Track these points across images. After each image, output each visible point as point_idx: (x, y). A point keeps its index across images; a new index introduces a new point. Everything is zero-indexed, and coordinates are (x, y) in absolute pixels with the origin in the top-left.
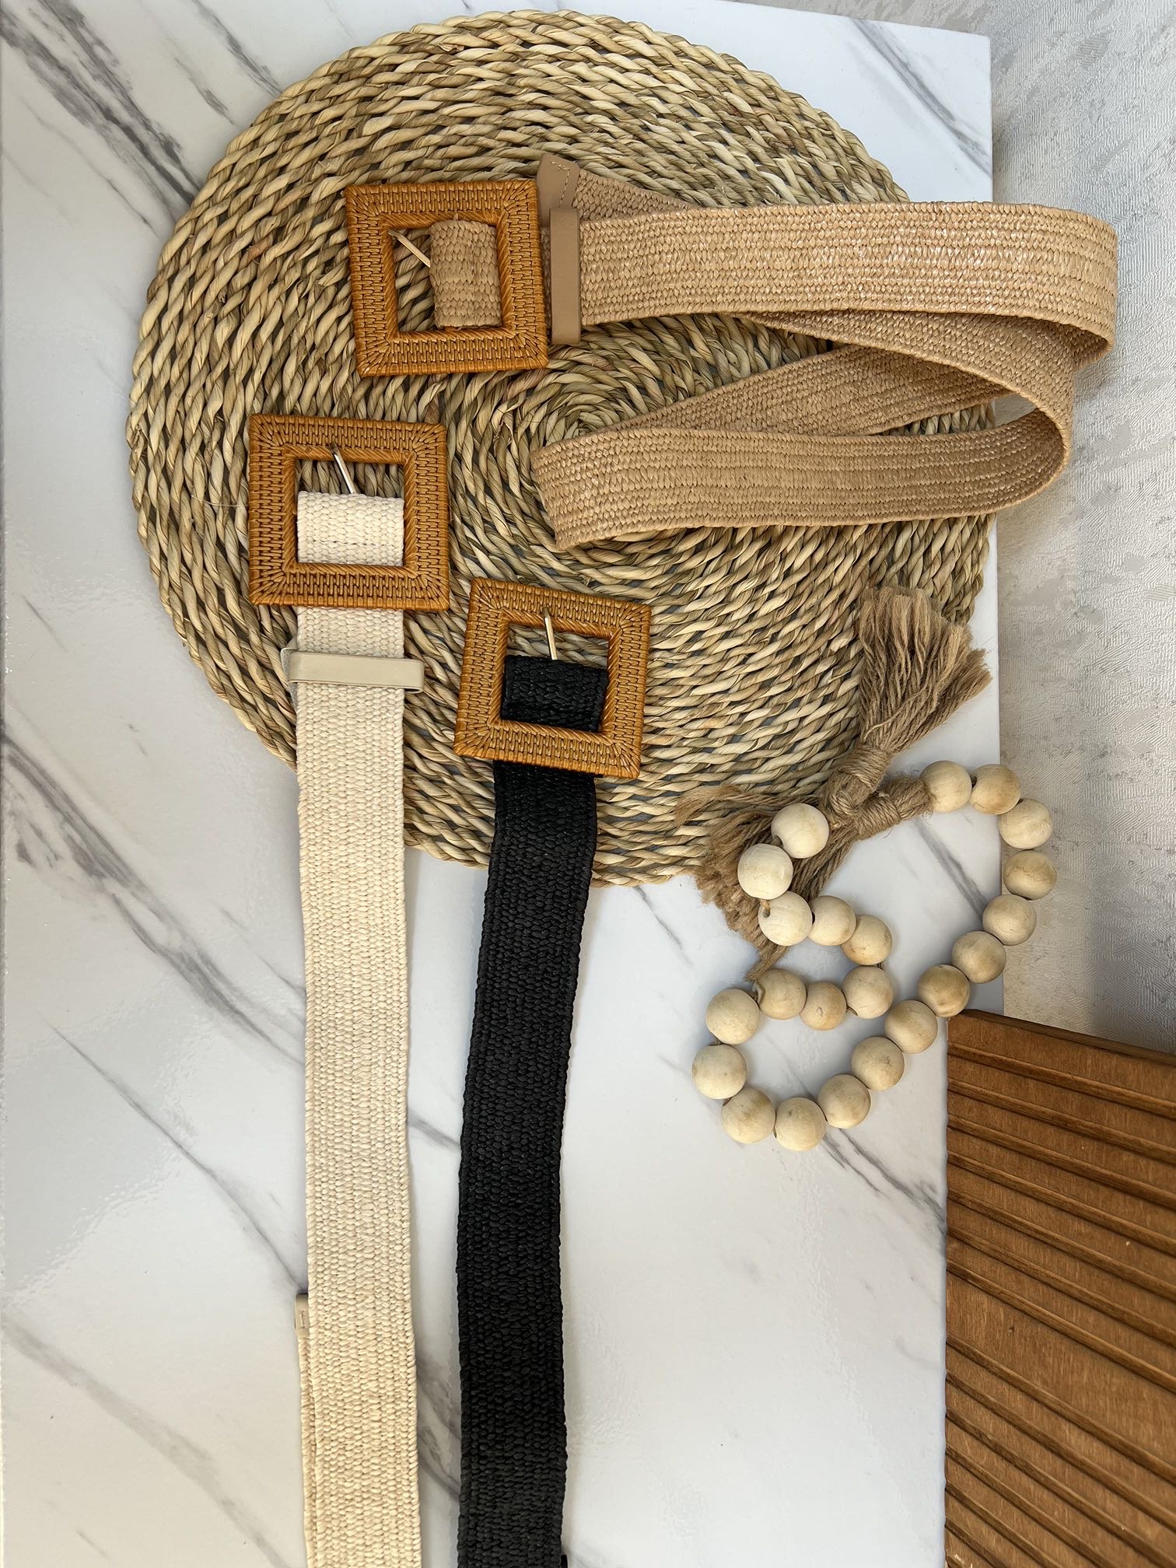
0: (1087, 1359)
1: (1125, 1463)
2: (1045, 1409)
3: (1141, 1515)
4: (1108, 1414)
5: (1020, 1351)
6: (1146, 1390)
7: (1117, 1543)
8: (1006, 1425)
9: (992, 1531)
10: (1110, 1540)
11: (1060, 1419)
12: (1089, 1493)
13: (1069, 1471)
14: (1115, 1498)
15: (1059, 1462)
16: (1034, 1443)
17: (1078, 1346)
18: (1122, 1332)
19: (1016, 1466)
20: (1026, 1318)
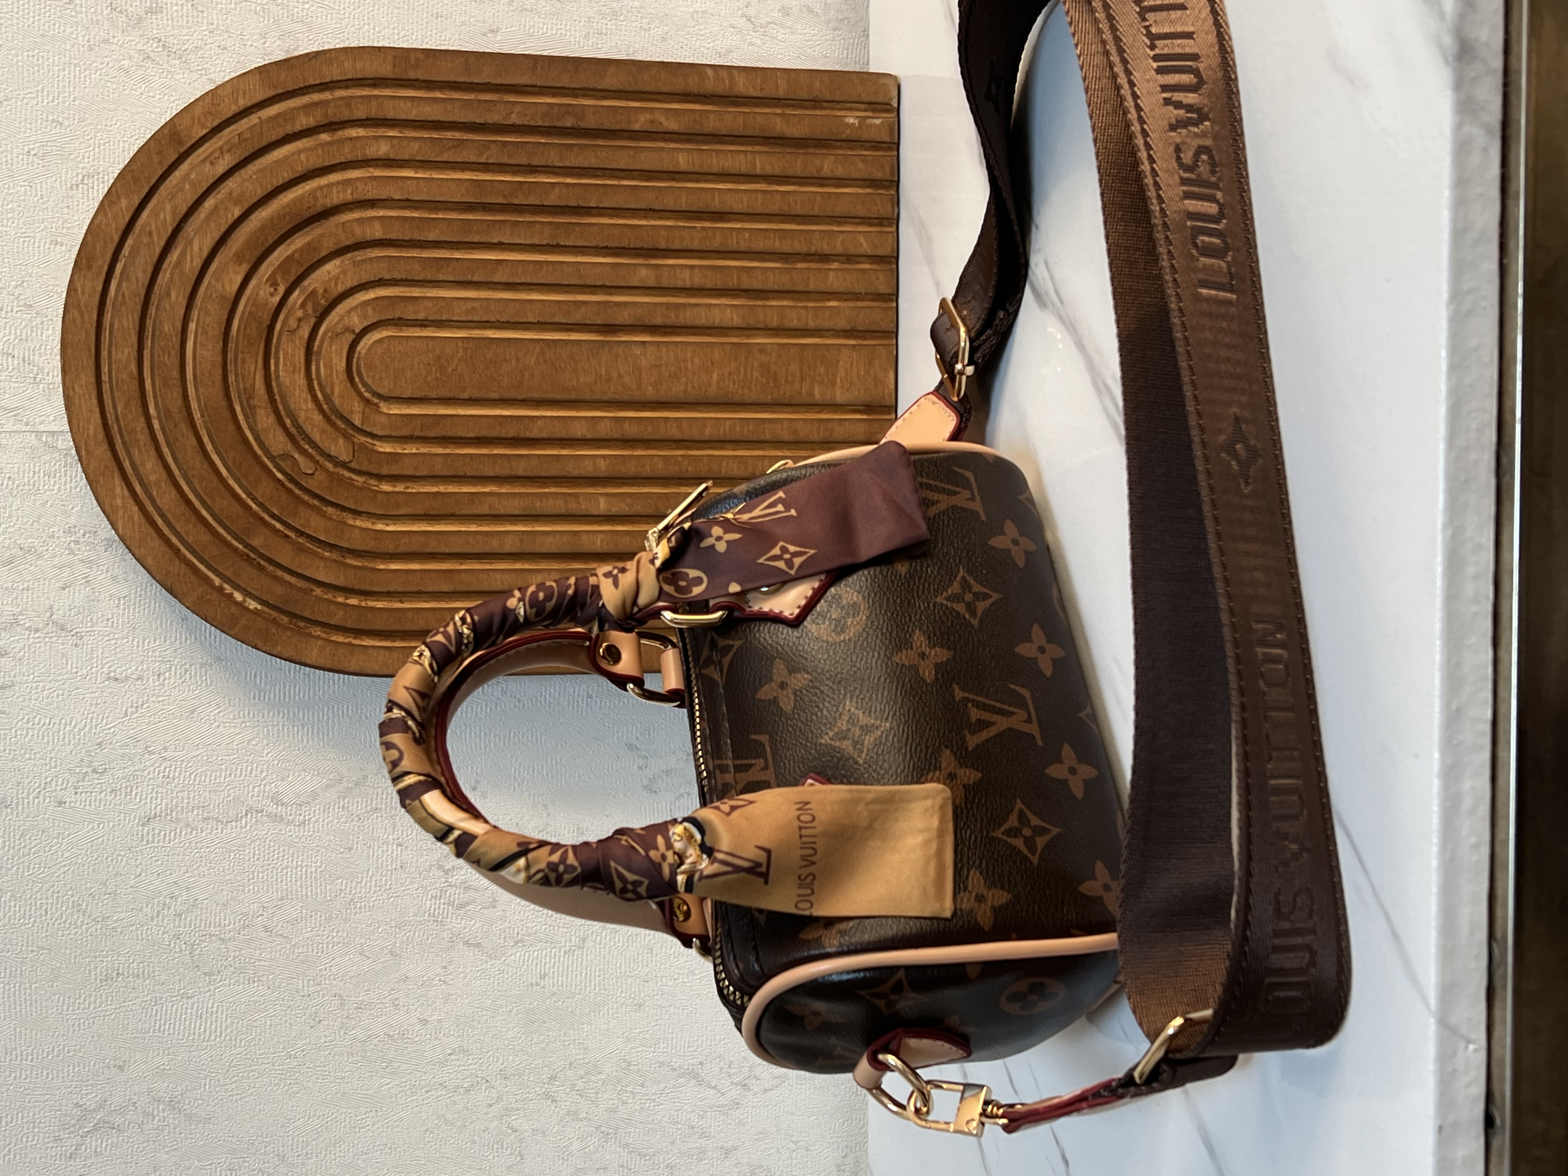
0: (713, 392)
1: (672, 319)
2: (762, 326)
3: (652, 284)
4: (689, 354)
5: (794, 367)
6: (650, 393)
7: (677, 245)
8: (812, 287)
9: (830, 175)
10: (686, 244)
11: (744, 325)
12: (710, 272)
13: (732, 282)
14: (680, 284)
15: (745, 286)
16: (776, 288)
17: (723, 400)
18: (674, 433)
19: (799, 254)
20: (787, 401)
